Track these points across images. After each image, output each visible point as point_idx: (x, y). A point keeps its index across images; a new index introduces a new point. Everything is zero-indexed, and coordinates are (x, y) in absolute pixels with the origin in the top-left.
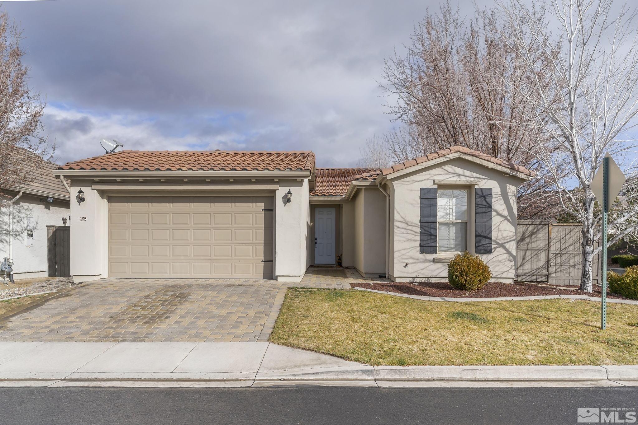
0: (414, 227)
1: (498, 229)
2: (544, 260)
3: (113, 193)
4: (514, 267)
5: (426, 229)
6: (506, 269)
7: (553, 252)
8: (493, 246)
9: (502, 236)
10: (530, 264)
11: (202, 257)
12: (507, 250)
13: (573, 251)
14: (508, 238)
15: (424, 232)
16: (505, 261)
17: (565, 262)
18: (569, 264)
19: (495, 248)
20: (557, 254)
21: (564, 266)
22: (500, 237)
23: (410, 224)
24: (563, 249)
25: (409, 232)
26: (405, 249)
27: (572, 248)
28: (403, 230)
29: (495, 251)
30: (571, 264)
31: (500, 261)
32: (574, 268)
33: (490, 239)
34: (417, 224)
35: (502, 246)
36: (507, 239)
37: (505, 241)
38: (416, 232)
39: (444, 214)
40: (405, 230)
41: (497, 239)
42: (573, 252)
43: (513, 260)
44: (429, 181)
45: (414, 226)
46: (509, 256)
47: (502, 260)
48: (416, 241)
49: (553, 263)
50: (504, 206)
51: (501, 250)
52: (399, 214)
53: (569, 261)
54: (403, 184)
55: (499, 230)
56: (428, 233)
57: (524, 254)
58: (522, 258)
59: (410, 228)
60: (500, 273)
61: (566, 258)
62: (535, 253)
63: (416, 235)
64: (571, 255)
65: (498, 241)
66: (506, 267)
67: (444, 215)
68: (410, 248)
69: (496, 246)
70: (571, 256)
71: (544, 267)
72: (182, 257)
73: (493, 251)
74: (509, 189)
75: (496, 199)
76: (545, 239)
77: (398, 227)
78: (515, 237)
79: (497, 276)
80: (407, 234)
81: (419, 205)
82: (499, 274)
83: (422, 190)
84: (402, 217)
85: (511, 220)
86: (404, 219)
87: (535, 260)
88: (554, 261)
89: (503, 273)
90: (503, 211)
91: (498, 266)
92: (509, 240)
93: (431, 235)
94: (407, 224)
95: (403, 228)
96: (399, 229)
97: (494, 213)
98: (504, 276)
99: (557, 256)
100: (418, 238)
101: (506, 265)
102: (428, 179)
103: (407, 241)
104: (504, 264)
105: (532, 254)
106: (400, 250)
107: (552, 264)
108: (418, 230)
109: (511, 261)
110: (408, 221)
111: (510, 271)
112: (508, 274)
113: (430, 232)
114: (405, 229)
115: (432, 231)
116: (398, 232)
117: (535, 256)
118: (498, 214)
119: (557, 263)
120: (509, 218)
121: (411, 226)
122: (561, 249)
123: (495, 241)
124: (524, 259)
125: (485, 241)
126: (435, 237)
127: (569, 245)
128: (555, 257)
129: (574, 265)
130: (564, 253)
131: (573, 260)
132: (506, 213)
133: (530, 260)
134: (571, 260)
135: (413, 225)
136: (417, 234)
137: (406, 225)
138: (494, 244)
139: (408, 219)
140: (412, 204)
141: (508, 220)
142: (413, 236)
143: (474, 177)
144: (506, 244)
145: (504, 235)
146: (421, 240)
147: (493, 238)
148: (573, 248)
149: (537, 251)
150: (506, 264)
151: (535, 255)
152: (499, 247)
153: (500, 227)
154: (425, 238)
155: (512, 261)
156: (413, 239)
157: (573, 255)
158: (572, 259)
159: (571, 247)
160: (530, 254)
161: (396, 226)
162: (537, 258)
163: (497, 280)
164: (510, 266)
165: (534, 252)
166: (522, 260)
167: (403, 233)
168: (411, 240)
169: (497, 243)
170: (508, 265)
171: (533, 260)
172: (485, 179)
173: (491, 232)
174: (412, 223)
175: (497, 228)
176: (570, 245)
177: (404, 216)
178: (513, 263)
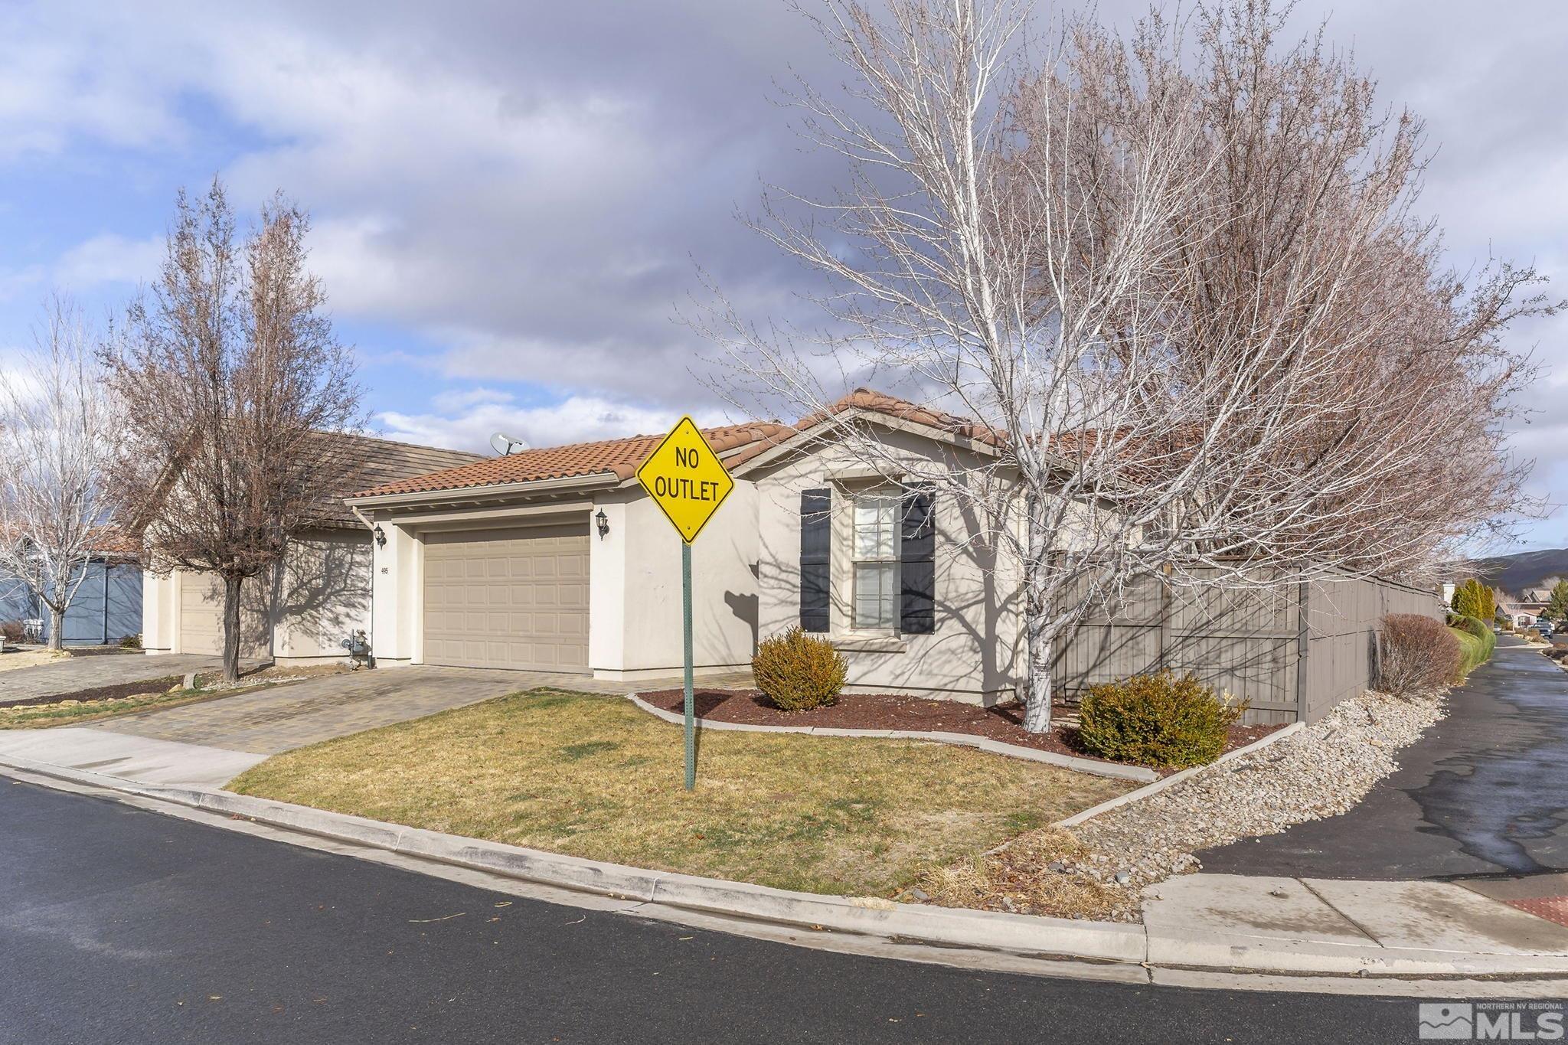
0: (791, 575)
1: (949, 575)
2: (1153, 654)
3: (426, 529)
4: (981, 666)
5: (812, 578)
6: (964, 670)
7: (1174, 633)
8: (937, 616)
9: (956, 591)
10: (1117, 664)
11: (521, 633)
12: (965, 624)
13: (1228, 631)
14: (970, 595)
15: (807, 584)
16: (963, 652)
17: (1207, 659)
18: (1217, 666)
19: (942, 620)
20: (1187, 638)
21: (1205, 671)
22: (952, 595)
23: (784, 568)
24: (1202, 626)
25: (783, 585)
26: (776, 621)
27: (1226, 621)
28: (772, 582)
29: (944, 627)
30: (1224, 665)
31: (953, 652)
32: (1233, 675)
33: (931, 598)
34: (796, 569)
35: (956, 614)
36: (968, 600)
37: (963, 604)
38: (794, 586)
39: (872, 543)
40: (777, 582)
41: (946, 599)
42: (1227, 634)
43: (979, 649)
44: (818, 473)
45: (791, 572)
46: (973, 640)
47: (956, 649)
48: (794, 604)
49: (1176, 661)
50: (961, 522)
51: (955, 624)
52: (767, 547)
53: (1219, 656)
54: (774, 485)
55: (950, 578)
56: (813, 586)
57: (1103, 636)
58: (1098, 646)
59: (784, 576)
60: (952, 679)
61: (1210, 648)
62: (1129, 635)
63: (794, 592)
64: (1225, 640)
65: (948, 603)
66: (965, 665)
67: (873, 547)
68: (784, 619)
69: (944, 614)
70: (1224, 643)
71: (1152, 670)
72: (499, 633)
73: (936, 628)
74: (972, 479)
75: (946, 505)
76: (1156, 599)
77: (766, 576)
78: (984, 593)
79: (946, 685)
80: (780, 590)
81: (800, 528)
82: (951, 682)
83: (806, 493)
84: (771, 555)
85: (974, 554)
86: (774, 557)
87: (1130, 653)
88: (1180, 655)
89: (958, 680)
90: (959, 533)
91: (950, 661)
92: (970, 602)
93: (819, 591)
94: (780, 568)
95: (772, 578)
96: (766, 580)
97: (939, 539)
98: (961, 685)
99: (1186, 643)
100: (797, 598)
101: (964, 662)
102: (816, 471)
103: (779, 604)
104: (960, 659)
105: (1122, 636)
106: (768, 624)
107: (1173, 664)
108: (797, 580)
109: (975, 652)
110: (781, 563)
111: (973, 675)
112: (968, 682)
113: (817, 585)
114: (776, 579)
115: (821, 582)
116: (765, 585)
117: (1130, 642)
118: (948, 539)
119: (1186, 660)
120: (971, 549)
121: (786, 572)
122: (1198, 625)
123: (941, 604)
124: (1102, 649)
125: (919, 604)
126: (825, 596)
127: (1218, 613)
128: (1180, 647)
129: (1233, 669)
130: (1203, 634)
131: (1229, 654)
132: (964, 538)
133: (1117, 653)
134: (1223, 656)
135: (790, 570)
136: (796, 590)
137: (778, 571)
138: (939, 611)
139: (781, 558)
140: (788, 526)
141: (970, 555)
142: (791, 593)
143: (902, 457)
144: (965, 610)
145: (962, 590)
146: (803, 603)
147: (938, 597)
148: (1229, 622)
149: (1135, 630)
150: (964, 659)
151: (1131, 639)
152: (951, 618)
153: (952, 571)
154: (810, 597)
155: (978, 652)
156: (789, 600)
157: (1230, 642)
158: (1226, 651)
159: (1224, 618)
160: (1118, 635)
161: (762, 573)
162: (1136, 647)
163: (949, 695)
164: (973, 664)
165: (1127, 633)
166: (1097, 652)
167: (773, 588)
168: (787, 602)
169: (947, 609)
170: (969, 662)
171: (1126, 653)
172: (921, 460)
173: (932, 583)
174: (787, 565)
175: (946, 573)
176: (1221, 615)
177: (774, 553)
178: (979, 657)
